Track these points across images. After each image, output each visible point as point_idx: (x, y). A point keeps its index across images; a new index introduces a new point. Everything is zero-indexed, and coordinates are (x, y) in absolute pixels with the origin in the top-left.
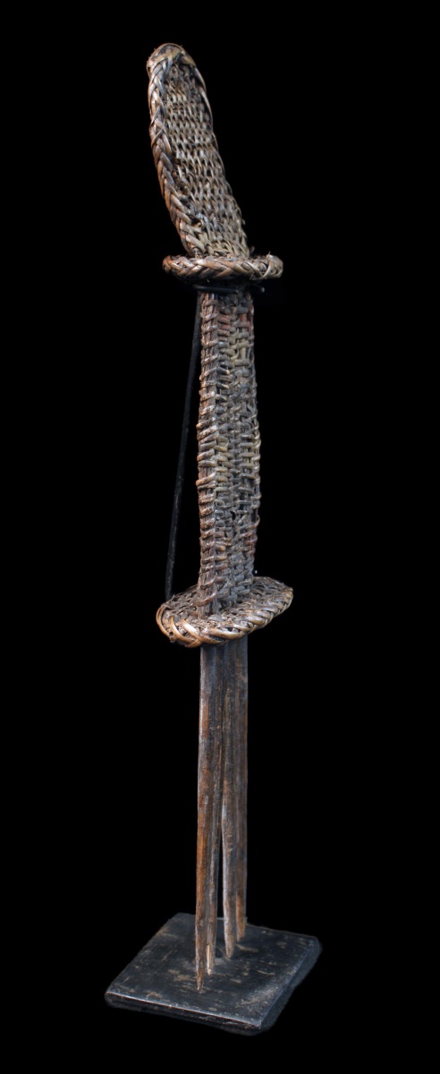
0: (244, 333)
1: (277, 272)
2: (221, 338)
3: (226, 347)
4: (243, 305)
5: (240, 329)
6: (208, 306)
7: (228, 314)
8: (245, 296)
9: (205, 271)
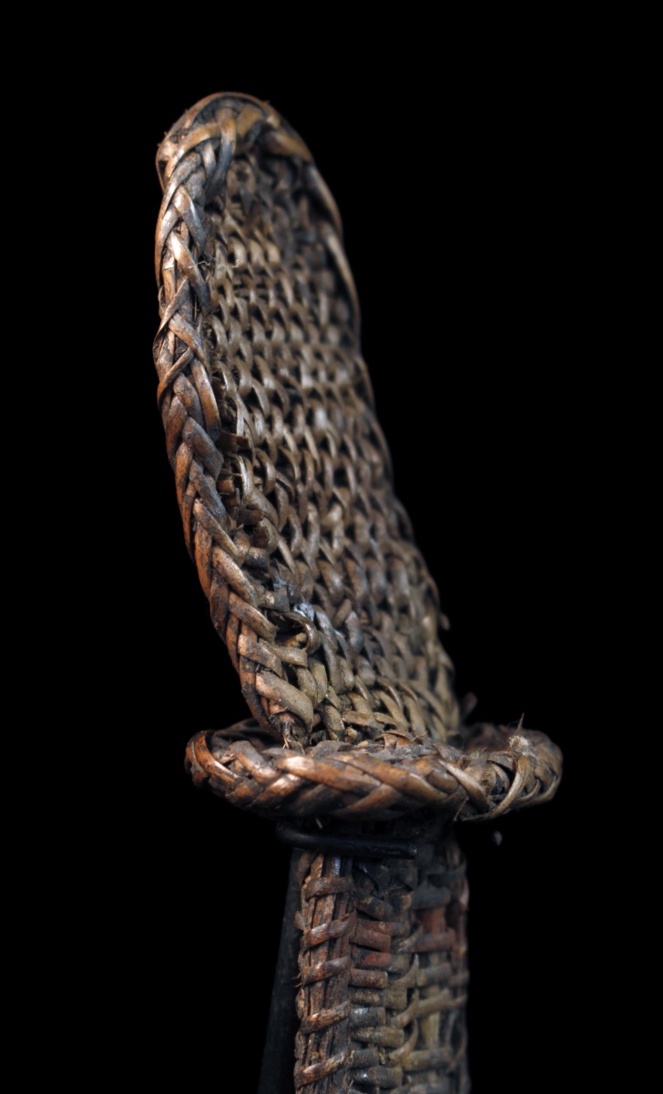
0: (437, 967)
1: (542, 790)
2: (359, 995)
3: (375, 1023)
4: (436, 881)
5: (425, 956)
6: (321, 896)
7: (385, 919)
8: (440, 853)
9: (309, 794)
